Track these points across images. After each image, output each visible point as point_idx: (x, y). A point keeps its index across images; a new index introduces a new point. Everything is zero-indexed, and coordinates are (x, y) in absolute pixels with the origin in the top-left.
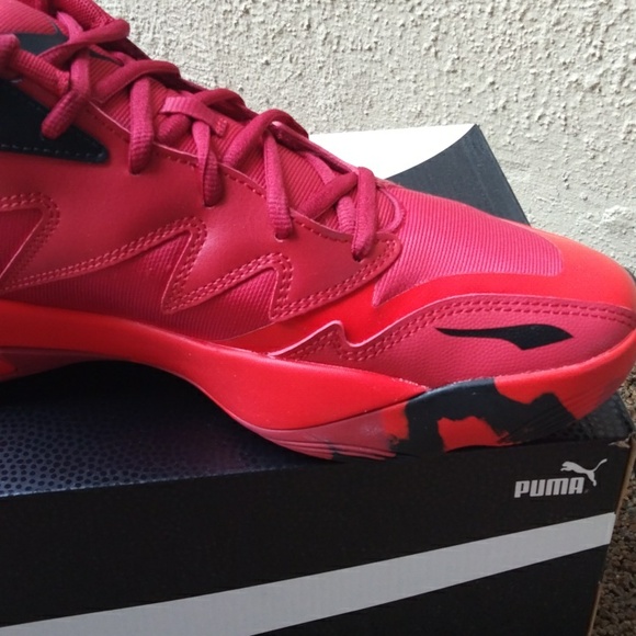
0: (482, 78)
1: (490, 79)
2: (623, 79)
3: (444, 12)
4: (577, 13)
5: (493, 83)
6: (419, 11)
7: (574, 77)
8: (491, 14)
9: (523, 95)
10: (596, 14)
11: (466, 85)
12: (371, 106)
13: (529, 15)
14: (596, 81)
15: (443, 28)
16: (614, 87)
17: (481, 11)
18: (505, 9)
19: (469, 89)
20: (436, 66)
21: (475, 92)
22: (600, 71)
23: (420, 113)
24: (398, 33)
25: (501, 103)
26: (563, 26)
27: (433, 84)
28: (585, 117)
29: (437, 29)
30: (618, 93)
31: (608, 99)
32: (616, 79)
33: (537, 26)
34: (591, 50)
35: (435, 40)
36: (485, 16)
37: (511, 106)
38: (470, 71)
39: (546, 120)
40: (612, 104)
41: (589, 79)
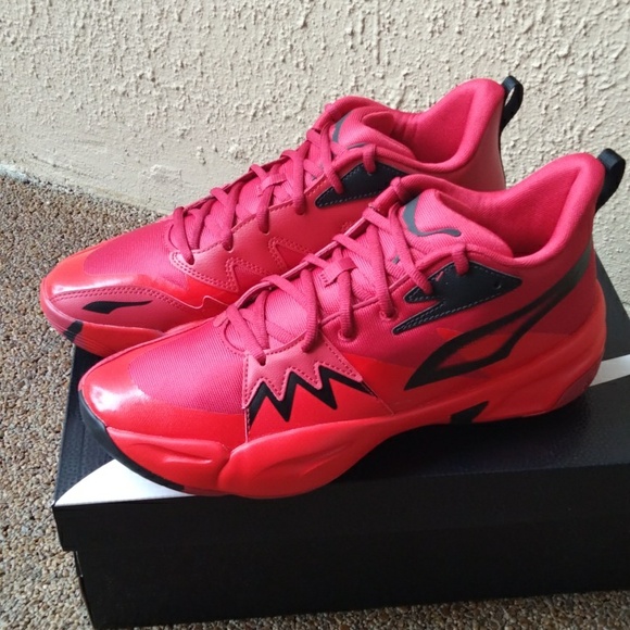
0: (65, 90)
1: (70, 91)
2: (137, 88)
3: (35, 50)
4: (104, 50)
5: (72, 93)
6: (21, 51)
7: (113, 88)
8: (60, 51)
9: (90, 100)
10: (113, 50)
11: (58, 95)
12: (9, 110)
13: (80, 52)
14: (124, 90)
15: (37, 61)
16: (134, 93)
17: (55, 50)
18: (67, 49)
19: (60, 97)
20: (39, 83)
21: (64, 99)
22: (125, 84)
23: (37, 114)
24: (13, 64)
25: (80, 105)
26: (99, 58)
27: (40, 95)
28: (124, 111)
29: (34, 61)
30: (137, 96)
31: (133, 100)
32: (134, 88)
33: (86, 58)
34: (117, 72)
35: (34, 68)
36: (58, 53)
37: (85, 106)
38: (58, 86)
39: (106, 114)
40: (136, 103)
41: (121, 89)
